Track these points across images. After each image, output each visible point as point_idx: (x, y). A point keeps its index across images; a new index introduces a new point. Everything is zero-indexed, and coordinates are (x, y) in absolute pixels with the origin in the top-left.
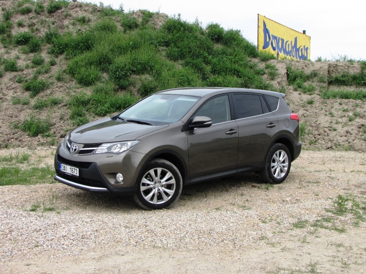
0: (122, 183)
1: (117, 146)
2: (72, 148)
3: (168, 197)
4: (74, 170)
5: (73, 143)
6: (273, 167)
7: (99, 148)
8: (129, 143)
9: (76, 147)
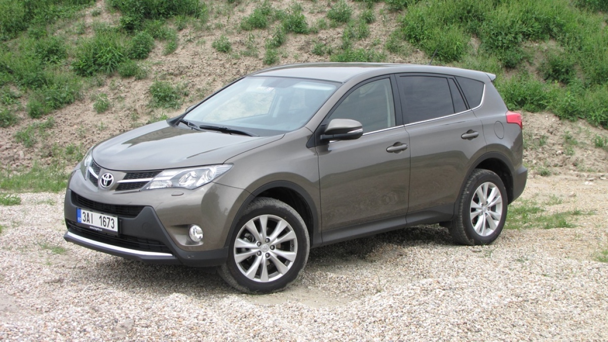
0: (201, 244)
1: (190, 175)
2: (103, 180)
3: (287, 265)
4: (107, 220)
5: (102, 170)
6: (474, 210)
7: (156, 179)
8: (214, 170)
9: (110, 177)
